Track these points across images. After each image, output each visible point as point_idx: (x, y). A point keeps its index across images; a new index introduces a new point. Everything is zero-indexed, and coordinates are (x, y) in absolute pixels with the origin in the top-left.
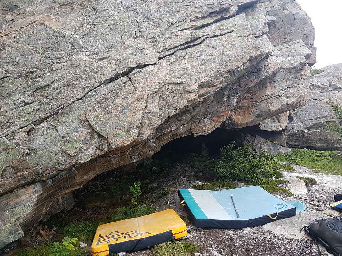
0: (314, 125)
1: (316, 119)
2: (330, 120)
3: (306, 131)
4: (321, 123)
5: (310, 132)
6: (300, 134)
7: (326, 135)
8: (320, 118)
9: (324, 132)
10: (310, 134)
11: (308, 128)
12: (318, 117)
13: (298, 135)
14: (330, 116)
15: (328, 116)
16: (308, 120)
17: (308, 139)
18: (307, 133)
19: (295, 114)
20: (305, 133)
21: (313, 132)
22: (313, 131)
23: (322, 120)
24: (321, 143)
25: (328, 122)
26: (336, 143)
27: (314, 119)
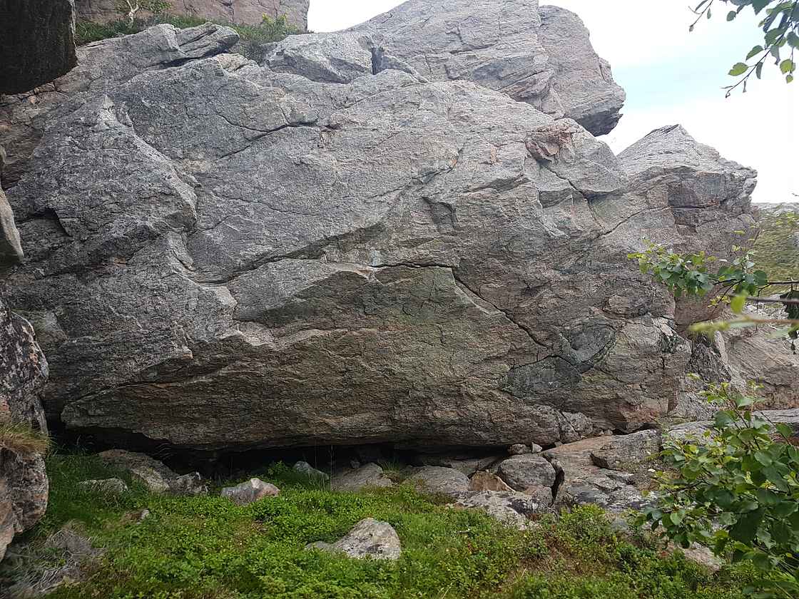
0: (307, 294)
1: (313, 252)
2: (403, 254)
3: (256, 337)
4: (351, 276)
5: (284, 344)
6: (220, 364)
7: (382, 353)
8: (341, 242)
9: (370, 338)
10: (284, 359)
11: (273, 319)
12: (329, 240)
13: (205, 371)
14: (400, 230)
15: (388, 224)
16: (265, 259)
17: (275, 393)
18: (264, 354)
19: (174, 217)
20: (253, 353)
21: (301, 347)
22: (302, 337)
23: (353, 256)
24: (356, 411)
25: (389, 270)
26: (438, 400)
27: (301, 252)
